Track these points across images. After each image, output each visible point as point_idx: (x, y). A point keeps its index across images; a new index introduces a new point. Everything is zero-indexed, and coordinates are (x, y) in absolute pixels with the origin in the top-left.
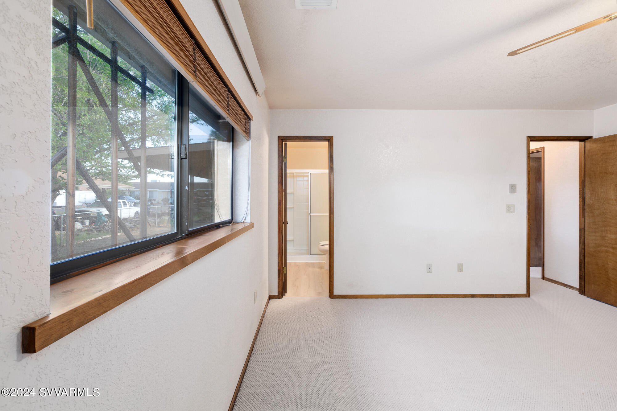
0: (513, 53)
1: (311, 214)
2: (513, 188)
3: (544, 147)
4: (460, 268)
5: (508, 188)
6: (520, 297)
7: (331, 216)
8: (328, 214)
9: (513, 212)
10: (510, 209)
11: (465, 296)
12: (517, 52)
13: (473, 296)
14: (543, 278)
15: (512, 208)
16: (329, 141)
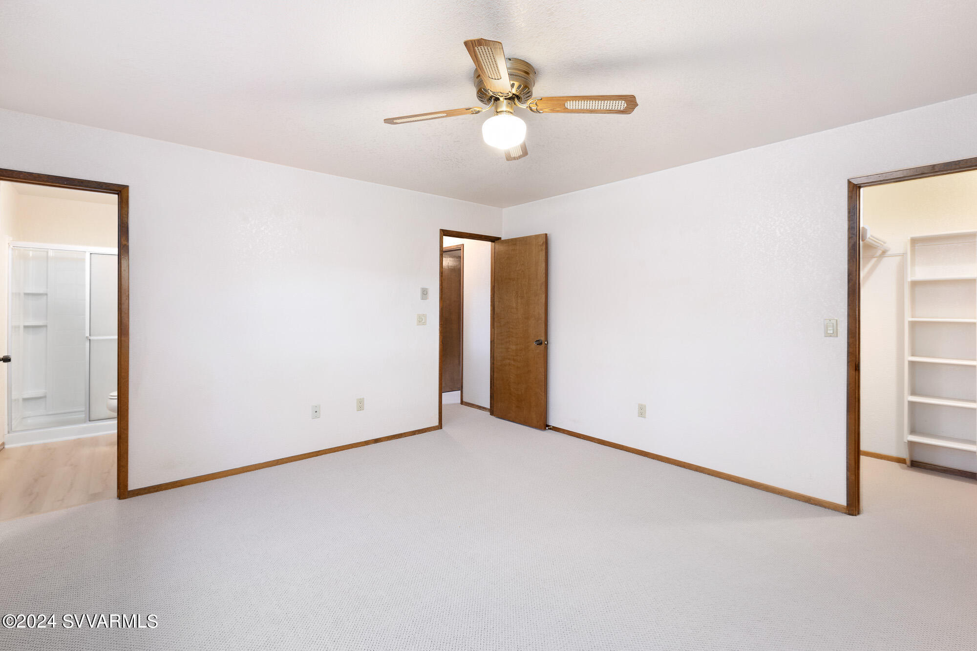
0: (390, 121)
1: (92, 338)
2: (425, 293)
3: (463, 245)
4: (361, 405)
5: (419, 294)
6: (432, 430)
7: (122, 339)
8: (116, 337)
9: (424, 324)
10: (422, 320)
11: (367, 443)
12: (395, 121)
13: (377, 441)
14: (462, 402)
15: (423, 318)
16: (118, 194)
